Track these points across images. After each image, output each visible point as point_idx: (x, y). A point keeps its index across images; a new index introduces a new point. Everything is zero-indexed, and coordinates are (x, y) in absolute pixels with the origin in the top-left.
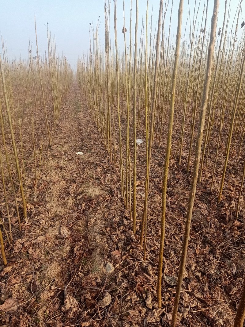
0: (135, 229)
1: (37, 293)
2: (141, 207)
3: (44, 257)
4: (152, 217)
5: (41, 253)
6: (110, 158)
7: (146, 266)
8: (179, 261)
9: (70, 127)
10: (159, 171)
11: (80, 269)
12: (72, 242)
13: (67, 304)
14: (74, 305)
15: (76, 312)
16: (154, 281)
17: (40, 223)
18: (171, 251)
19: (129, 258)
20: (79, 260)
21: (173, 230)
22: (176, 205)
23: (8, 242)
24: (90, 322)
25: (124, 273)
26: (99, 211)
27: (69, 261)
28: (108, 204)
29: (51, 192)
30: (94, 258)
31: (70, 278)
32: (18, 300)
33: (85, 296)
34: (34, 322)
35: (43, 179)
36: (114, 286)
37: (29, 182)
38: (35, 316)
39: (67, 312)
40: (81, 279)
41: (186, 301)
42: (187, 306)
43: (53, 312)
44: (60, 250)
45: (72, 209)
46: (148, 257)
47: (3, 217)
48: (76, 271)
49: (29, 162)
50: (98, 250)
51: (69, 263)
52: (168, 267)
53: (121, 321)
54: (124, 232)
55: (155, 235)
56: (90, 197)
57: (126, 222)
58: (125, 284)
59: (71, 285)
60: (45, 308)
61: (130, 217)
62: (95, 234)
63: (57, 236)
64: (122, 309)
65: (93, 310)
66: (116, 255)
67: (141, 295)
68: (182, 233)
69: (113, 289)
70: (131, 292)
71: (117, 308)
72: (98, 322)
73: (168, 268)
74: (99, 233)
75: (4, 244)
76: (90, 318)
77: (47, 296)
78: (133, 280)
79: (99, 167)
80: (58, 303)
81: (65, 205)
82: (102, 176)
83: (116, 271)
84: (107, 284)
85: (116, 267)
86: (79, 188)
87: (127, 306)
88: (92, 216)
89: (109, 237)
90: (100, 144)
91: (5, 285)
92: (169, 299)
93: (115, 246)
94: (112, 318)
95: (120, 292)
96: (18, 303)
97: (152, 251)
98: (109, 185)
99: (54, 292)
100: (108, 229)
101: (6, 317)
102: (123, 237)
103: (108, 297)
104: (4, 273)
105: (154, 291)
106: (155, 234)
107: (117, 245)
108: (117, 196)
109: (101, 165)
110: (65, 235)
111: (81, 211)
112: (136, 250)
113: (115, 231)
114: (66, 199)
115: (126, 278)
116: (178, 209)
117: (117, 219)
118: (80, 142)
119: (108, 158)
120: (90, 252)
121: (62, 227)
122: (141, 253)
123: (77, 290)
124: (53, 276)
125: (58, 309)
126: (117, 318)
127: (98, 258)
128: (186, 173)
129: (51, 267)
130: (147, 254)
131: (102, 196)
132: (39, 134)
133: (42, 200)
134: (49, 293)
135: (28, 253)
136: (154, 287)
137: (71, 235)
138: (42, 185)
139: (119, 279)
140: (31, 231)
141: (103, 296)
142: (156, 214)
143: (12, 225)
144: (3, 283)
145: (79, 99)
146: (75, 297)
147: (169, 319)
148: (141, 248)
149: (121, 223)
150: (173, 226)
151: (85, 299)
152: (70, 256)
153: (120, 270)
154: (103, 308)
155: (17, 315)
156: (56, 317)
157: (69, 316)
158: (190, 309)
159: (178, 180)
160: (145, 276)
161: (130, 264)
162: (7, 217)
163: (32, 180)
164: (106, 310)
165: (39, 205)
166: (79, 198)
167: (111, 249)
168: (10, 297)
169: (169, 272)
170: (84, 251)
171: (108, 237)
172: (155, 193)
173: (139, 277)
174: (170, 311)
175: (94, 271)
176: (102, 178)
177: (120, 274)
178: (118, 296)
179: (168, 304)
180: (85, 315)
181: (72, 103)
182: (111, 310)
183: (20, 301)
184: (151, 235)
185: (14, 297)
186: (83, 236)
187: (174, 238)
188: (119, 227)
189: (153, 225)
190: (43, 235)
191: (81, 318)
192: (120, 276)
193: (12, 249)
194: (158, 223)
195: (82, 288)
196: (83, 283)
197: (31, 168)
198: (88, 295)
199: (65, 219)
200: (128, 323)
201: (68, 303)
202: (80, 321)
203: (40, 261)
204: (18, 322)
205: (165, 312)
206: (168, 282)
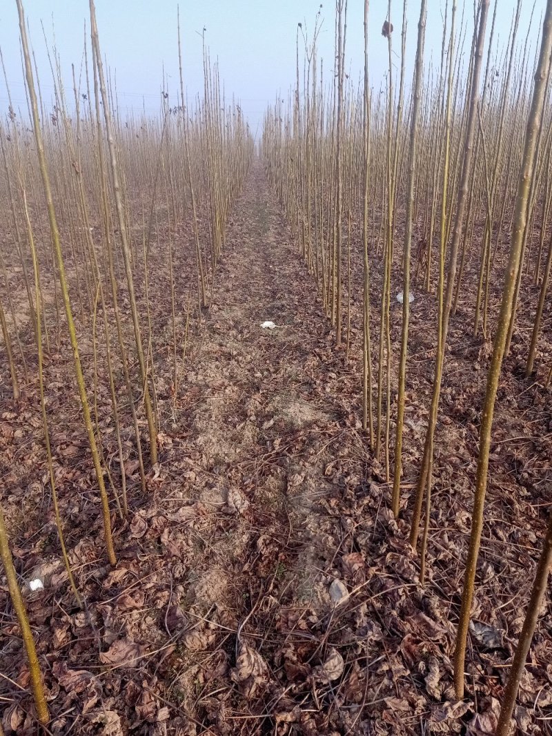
0: (397, 506)
1: (179, 633)
2: (411, 454)
3: (193, 554)
4: (438, 480)
5: (188, 544)
6: (337, 336)
7: (424, 597)
8: (506, 590)
9: (246, 264)
10: (453, 369)
11: (271, 588)
12: (254, 525)
13: (244, 667)
14: (258, 670)
15: (264, 685)
16: (446, 634)
17: (185, 478)
18: (487, 566)
19: (384, 574)
20: (269, 568)
21: (491, 514)
22: (499, 454)
23: (118, 515)
24: (294, 713)
25: (373, 606)
26: (312, 459)
27: (246, 568)
28: (333, 443)
29: (206, 411)
30: (302, 566)
31: (249, 606)
32: (138, 647)
33: (284, 652)
34: (171, 697)
35: (190, 380)
36: (350, 636)
37: (160, 386)
38: (175, 684)
39: (243, 684)
40: (274, 611)
41: (527, 689)
42: (528, 702)
43: (211, 680)
44: (227, 540)
45: (252, 450)
46: (431, 575)
47: (109, 459)
48: (263, 591)
49: (161, 341)
50: (312, 548)
51: (245, 572)
52: (479, 604)
53: (366, 721)
54: (370, 511)
55: (446, 524)
56: (292, 424)
57: (376, 488)
58: (376, 635)
59: (251, 623)
60: (194, 669)
61: (386, 476)
62: (305, 511)
63: (219, 510)
64: (369, 693)
65: (300, 686)
66: (354, 563)
67: (415, 663)
68: (513, 524)
69: (348, 642)
70: (390, 654)
71: (358, 689)
72: (312, 717)
73: (480, 606)
74: (314, 510)
75: (111, 518)
76: (295, 704)
77: (199, 643)
78: (394, 627)
79: (310, 357)
80: (222, 661)
81: (236, 440)
82: (317, 377)
83: (354, 602)
84: (333, 630)
85: (354, 591)
86: (267, 404)
87: (381, 684)
88: (297, 467)
89: (337, 521)
90: (313, 303)
91: (113, 610)
92: (483, 680)
93: (350, 542)
94: (345, 710)
95: (363, 650)
96: (139, 653)
97: (440, 561)
98: (333, 399)
99: (215, 635)
100: (333, 502)
101: (115, 681)
102: (370, 523)
103: (335, 661)
104: (109, 582)
105: (446, 657)
106: (447, 520)
107: (355, 540)
108: (353, 425)
109: (315, 352)
110: (237, 508)
111: (271, 455)
112: (402, 557)
113: (351, 507)
114: (238, 428)
115: (378, 619)
116: (503, 465)
117: (355, 479)
118: (268, 300)
119: (333, 336)
120: (294, 550)
121: (231, 490)
122: (413, 564)
123: (264, 636)
124: (213, 597)
125: (223, 676)
126: (358, 711)
127: (311, 567)
128: (523, 378)
129: (208, 577)
130: (427, 567)
131: (319, 423)
132: (181, 281)
133: (189, 426)
134: (205, 638)
135: (159, 541)
136: (445, 647)
137: (250, 507)
138: (188, 394)
139: (362, 621)
140: (166, 494)
141: (325, 657)
142: (448, 473)
143: (128, 478)
144: (108, 604)
145: (266, 202)
146: (262, 652)
147: (483, 730)
148: (413, 551)
149: (362, 491)
150: (490, 506)
151: (284, 659)
152: (248, 556)
153: (363, 598)
154: (325, 685)
155: (137, 678)
156: (219, 693)
157: (247, 695)
158: (537, 709)
159: (504, 393)
160: (424, 621)
161: (386, 588)
162: (117, 460)
163: (168, 381)
164: (332, 690)
165: (183, 438)
166: (266, 425)
167: (341, 549)
168: (123, 636)
169: (481, 615)
170: (280, 546)
171: (334, 520)
172: (446, 423)
173: (409, 621)
174: (485, 710)
175: (303, 595)
176: (318, 382)
177: (364, 609)
178: (358, 661)
179: (480, 691)
180: (283, 695)
181: (251, 211)
182: (343, 690)
183: (142, 648)
184: (437, 522)
185: (130, 637)
186: (277, 513)
187: (495, 534)
188: (359, 497)
189: (441, 498)
190: (190, 505)
191: (274, 701)
192: (362, 615)
193: (127, 531)
194: (453, 495)
195: (275, 631)
196: (279, 620)
197: (164, 355)
198: (289, 651)
199: (237, 472)
200: (383, 727)
201: (245, 663)
202: (272, 708)
203: (185, 562)
204: (139, 694)
205: (473, 711)
206: (479, 638)
